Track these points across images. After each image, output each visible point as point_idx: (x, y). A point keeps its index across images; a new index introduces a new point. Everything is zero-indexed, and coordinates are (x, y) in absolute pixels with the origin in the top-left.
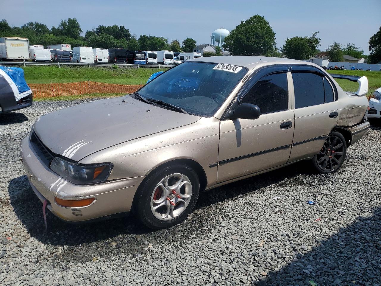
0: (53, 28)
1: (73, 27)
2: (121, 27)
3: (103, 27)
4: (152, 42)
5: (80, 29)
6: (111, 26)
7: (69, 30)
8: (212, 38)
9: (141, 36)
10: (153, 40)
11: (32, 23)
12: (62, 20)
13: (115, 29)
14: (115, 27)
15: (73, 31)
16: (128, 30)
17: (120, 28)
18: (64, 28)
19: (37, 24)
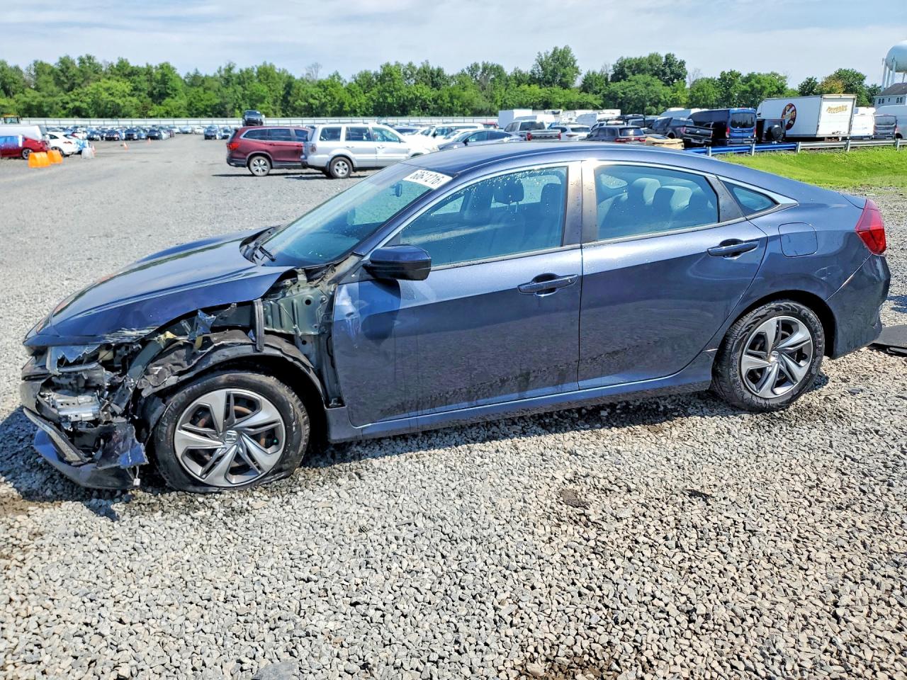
2: (667, 57)
3: (628, 60)
4: (751, 86)
5: (577, 68)
6: (646, 55)
7: (554, 73)
8: (887, 65)
9: (723, 73)
10: (753, 82)
11: (476, 65)
12: (539, 53)
13: (655, 62)
14: (653, 58)
15: (564, 75)
16: (682, 63)
17: (664, 60)
18: (543, 69)
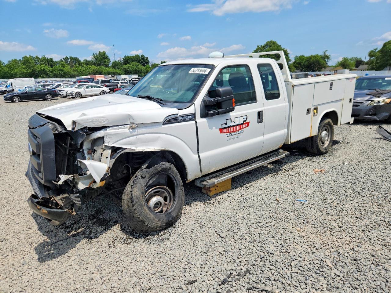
0: (86, 60)
1: (104, 58)
19: (71, 58)
